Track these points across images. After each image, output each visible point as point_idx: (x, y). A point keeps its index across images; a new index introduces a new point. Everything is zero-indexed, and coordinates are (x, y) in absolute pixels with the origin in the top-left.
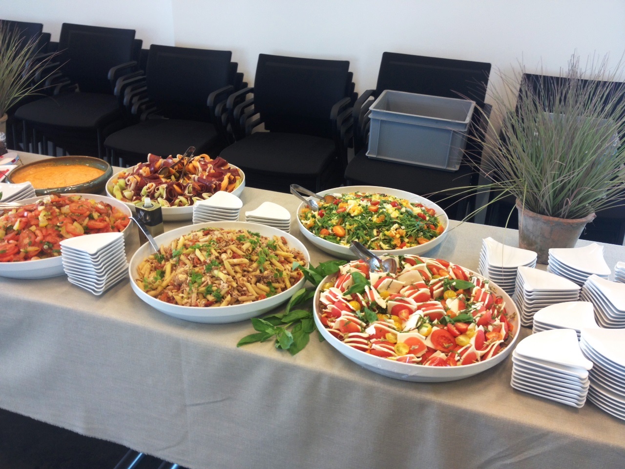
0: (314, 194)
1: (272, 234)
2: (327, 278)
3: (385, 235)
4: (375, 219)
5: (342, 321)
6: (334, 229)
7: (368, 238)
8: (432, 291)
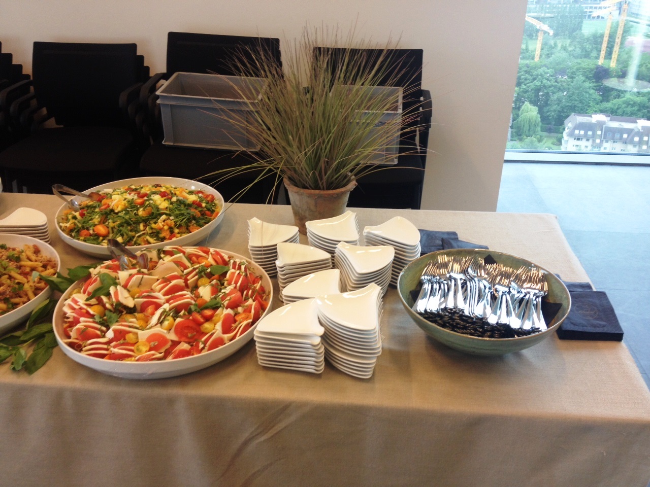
0: (80, 193)
1: (23, 243)
2: (76, 284)
3: (152, 228)
4: (141, 212)
5: (78, 329)
6: (95, 228)
7: (133, 233)
8: (186, 281)
